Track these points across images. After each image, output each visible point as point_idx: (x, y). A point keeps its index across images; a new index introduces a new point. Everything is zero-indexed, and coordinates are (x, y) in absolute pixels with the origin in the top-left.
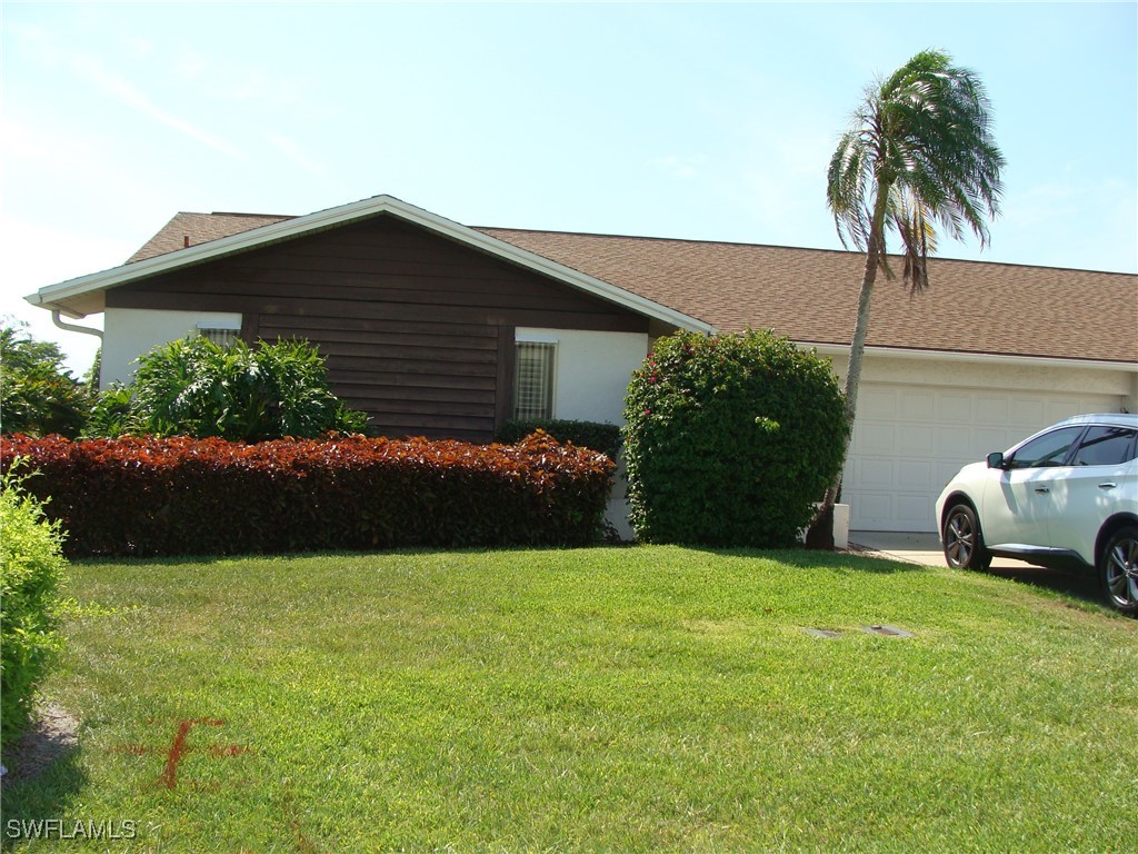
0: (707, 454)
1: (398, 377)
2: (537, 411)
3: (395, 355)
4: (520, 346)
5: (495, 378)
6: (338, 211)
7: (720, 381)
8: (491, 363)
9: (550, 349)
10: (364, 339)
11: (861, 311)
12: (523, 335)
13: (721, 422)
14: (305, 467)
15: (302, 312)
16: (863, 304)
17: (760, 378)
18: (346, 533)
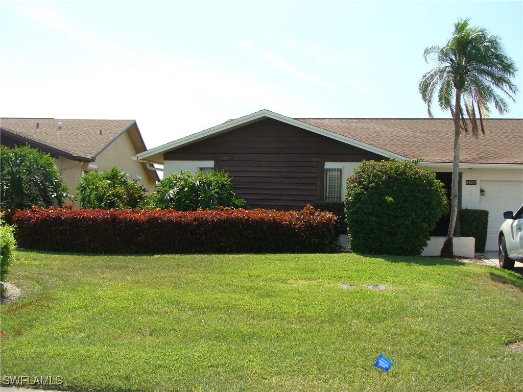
0: (370, 214)
1: (276, 184)
2: (334, 198)
3: (275, 176)
4: (327, 170)
5: (316, 184)
6: (245, 118)
7: (373, 181)
8: (314, 178)
9: (340, 171)
10: (262, 169)
11: (455, 148)
12: (328, 165)
13: (374, 200)
14: (198, 220)
15: (237, 159)
16: (456, 144)
17: (391, 180)
18: (216, 246)
